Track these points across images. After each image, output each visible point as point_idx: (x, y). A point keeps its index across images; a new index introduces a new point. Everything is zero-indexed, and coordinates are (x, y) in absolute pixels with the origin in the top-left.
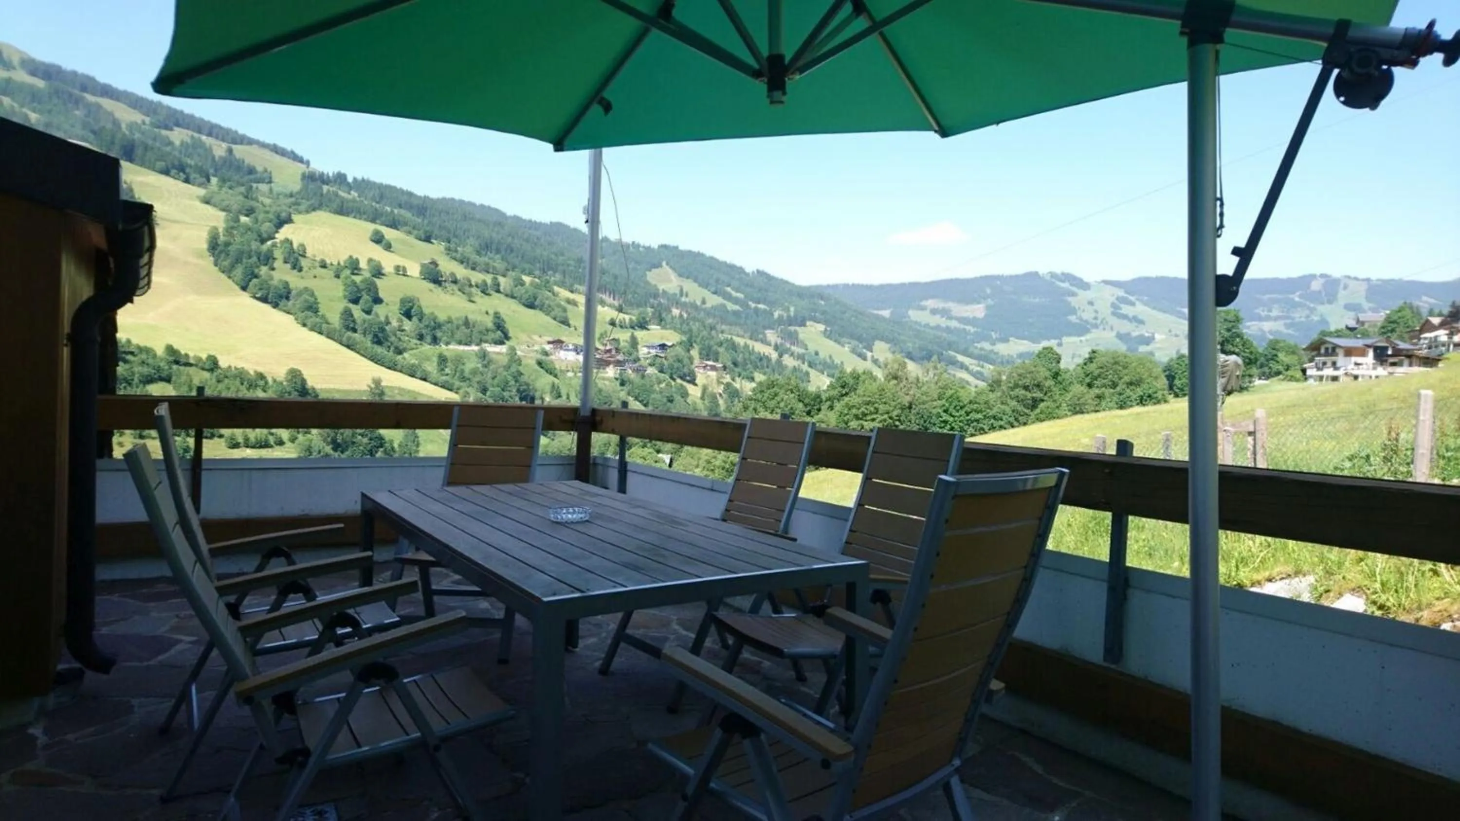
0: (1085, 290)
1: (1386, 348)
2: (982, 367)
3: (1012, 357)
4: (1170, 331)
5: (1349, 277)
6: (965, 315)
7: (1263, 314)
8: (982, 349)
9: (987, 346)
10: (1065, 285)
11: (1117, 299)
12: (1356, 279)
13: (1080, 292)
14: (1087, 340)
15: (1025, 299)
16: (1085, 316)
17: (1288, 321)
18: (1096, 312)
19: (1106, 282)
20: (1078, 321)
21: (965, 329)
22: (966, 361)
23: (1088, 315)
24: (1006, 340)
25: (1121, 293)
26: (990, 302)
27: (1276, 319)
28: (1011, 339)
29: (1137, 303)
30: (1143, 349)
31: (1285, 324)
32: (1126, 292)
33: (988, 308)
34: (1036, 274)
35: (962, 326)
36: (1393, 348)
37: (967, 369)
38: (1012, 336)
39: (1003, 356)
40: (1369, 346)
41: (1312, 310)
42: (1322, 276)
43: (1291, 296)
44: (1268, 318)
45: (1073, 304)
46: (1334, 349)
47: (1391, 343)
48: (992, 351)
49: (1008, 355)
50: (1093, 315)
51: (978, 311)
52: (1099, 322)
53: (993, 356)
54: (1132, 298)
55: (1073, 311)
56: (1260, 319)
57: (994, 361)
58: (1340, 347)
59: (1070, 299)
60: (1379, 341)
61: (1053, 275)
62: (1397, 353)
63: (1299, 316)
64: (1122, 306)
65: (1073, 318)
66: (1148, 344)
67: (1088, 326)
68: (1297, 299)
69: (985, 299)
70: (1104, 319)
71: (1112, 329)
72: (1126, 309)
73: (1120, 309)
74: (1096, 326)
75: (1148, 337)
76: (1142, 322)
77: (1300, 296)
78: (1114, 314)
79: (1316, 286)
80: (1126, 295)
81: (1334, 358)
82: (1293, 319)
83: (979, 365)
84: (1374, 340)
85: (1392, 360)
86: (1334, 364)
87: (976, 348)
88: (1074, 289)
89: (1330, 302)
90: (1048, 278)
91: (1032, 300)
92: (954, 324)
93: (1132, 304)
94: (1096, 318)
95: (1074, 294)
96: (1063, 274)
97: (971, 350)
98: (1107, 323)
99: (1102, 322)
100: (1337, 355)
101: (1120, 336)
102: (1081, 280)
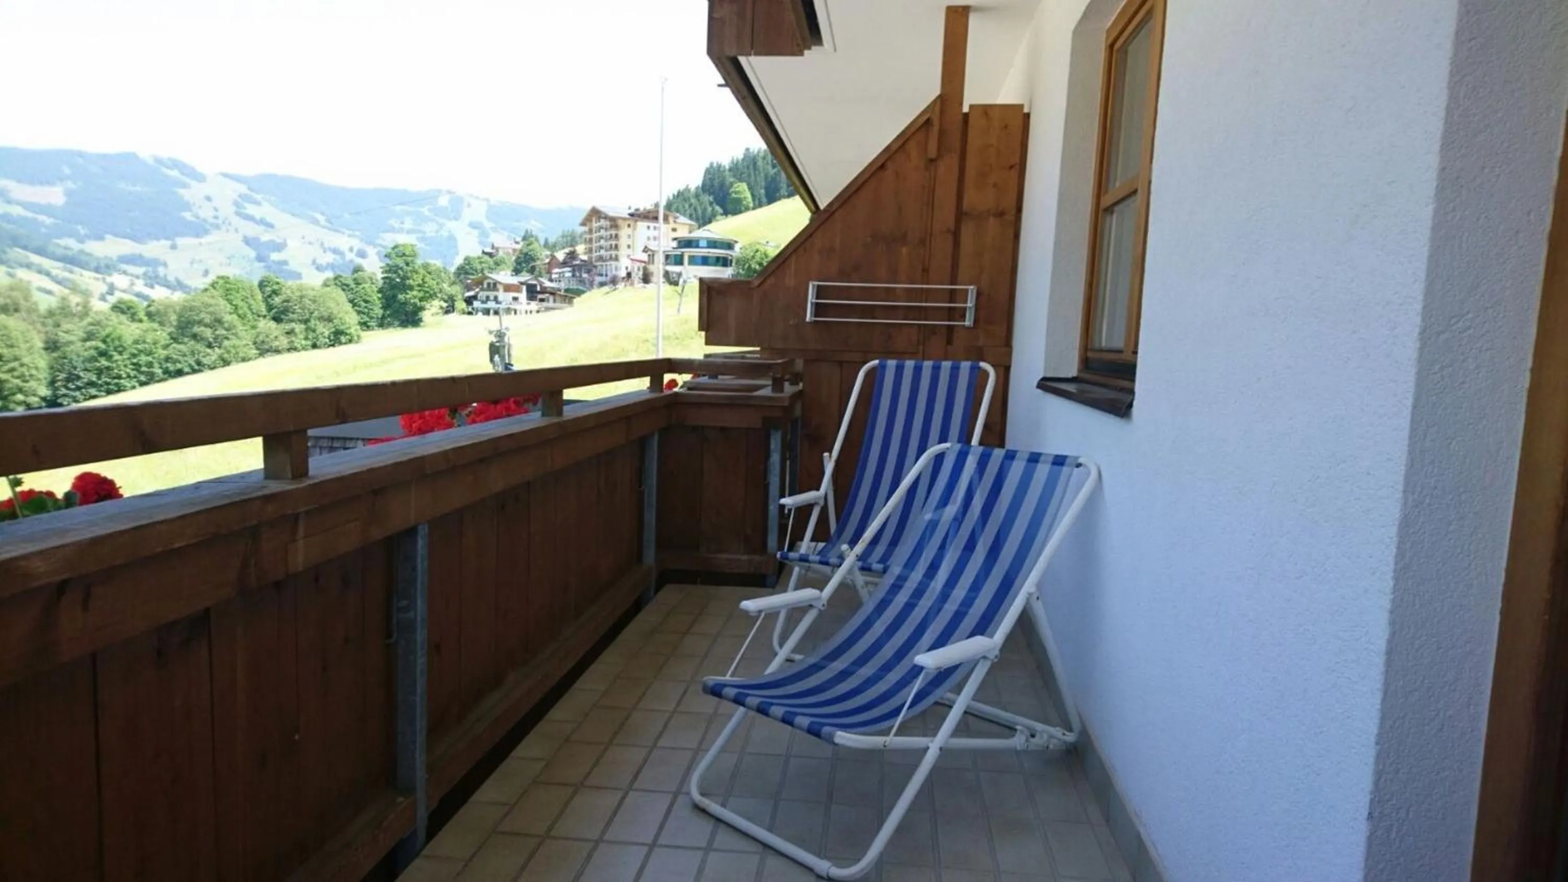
0: (200, 181)
1: (535, 286)
2: (71, 272)
3: (111, 259)
4: (303, 238)
5: (471, 196)
6: (35, 199)
7: (396, 226)
8: (66, 248)
9: (72, 243)
10: (175, 173)
11: (240, 196)
12: (477, 198)
13: (193, 183)
14: (209, 244)
15: (122, 185)
16: (202, 214)
17: (420, 235)
18: (216, 209)
19: (226, 175)
20: (193, 219)
21: (35, 219)
22: (46, 263)
23: (206, 213)
24: (100, 238)
25: (243, 189)
26: (70, 184)
27: (409, 232)
28: (108, 236)
29: (264, 203)
30: (275, 256)
31: (418, 238)
32: (249, 189)
33: (69, 194)
34: (134, 156)
35: (30, 215)
36: (541, 285)
37: (48, 274)
38: (107, 233)
39: (98, 259)
40: (522, 283)
41: (441, 226)
42: (449, 192)
43: (422, 209)
44: (401, 231)
45: (186, 198)
46: (495, 284)
47: (539, 281)
48: (82, 252)
49: (106, 257)
50: (213, 213)
51: (55, 195)
52: (220, 221)
53: (84, 258)
54: (259, 197)
55: (187, 207)
56: (393, 230)
57: (87, 264)
58: (500, 283)
59: (182, 191)
60: (529, 280)
61: (159, 161)
62: (544, 291)
63: (430, 229)
64: (246, 205)
65: (188, 215)
66: (279, 251)
67: (208, 227)
68: (427, 213)
69: (61, 180)
70: (226, 219)
71: (236, 230)
72: (251, 209)
73: (245, 208)
74: (217, 227)
75: (280, 244)
76: (271, 226)
77: (429, 210)
78: (238, 214)
79: (443, 201)
80: (248, 192)
81: (495, 293)
82: (424, 233)
83: (65, 269)
84: (527, 278)
85: (540, 296)
86: (496, 299)
87: (59, 246)
88: (187, 180)
89: (456, 219)
90: (151, 161)
91: (131, 188)
92: (16, 211)
93: (258, 203)
94: (216, 217)
95: (185, 186)
96: (170, 159)
97: (51, 248)
98: (230, 224)
99: (224, 222)
100: (497, 290)
101: (247, 241)
102: (193, 169)
